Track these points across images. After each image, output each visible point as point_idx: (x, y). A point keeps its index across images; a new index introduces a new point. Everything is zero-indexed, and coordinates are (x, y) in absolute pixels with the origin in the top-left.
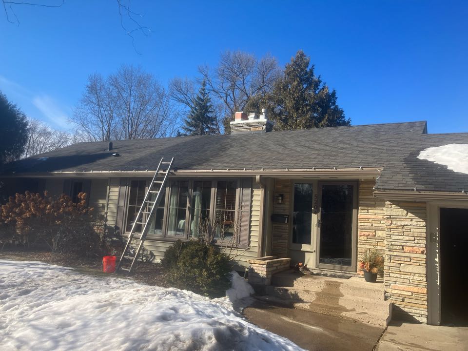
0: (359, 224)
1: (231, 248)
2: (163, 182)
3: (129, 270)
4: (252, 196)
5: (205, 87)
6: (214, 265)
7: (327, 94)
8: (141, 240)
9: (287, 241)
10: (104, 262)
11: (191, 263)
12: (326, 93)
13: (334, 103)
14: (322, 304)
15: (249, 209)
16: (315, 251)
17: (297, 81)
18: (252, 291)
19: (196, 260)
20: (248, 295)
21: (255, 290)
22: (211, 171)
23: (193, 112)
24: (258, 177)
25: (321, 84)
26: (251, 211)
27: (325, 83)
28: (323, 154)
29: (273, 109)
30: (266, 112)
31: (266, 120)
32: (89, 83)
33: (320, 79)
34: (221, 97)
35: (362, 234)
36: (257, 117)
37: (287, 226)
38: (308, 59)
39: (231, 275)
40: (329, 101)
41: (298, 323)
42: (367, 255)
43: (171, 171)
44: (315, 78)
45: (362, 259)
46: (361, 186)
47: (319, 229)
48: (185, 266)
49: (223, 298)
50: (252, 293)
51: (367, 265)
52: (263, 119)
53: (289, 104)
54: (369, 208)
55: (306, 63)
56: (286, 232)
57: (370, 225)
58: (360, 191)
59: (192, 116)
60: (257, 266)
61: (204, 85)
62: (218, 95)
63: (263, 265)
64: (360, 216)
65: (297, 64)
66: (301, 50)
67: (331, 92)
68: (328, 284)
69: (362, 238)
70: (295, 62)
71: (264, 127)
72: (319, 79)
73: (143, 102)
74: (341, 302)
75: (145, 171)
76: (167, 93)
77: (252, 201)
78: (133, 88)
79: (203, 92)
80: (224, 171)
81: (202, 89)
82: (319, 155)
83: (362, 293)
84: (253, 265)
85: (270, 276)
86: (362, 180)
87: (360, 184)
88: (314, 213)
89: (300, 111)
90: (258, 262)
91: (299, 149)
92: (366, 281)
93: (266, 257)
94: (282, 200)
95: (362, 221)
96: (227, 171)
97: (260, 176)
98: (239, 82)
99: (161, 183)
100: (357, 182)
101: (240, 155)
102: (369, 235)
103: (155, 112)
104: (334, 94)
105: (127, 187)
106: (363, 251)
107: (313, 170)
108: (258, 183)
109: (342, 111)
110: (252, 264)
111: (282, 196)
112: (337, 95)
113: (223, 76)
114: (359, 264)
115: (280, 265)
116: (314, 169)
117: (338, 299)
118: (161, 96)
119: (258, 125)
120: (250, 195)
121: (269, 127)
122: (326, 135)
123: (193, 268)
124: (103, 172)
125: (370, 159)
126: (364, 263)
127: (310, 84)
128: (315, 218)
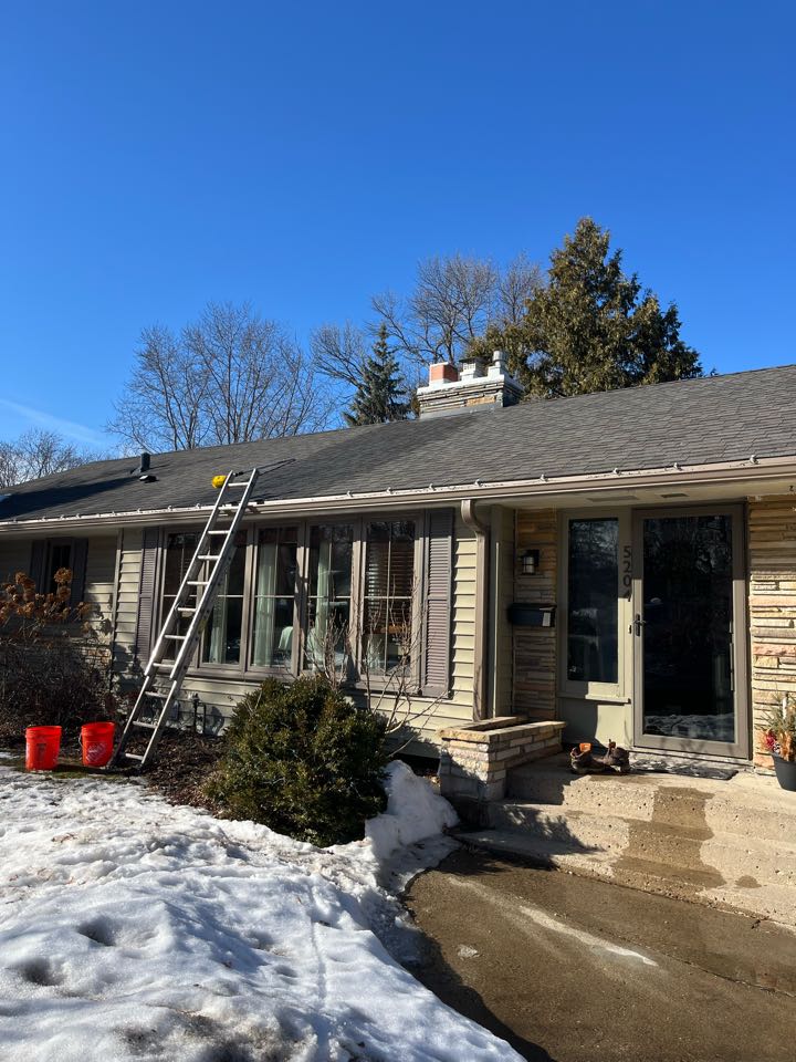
0: (753, 622)
1: (397, 695)
2: (229, 532)
3: (143, 759)
4: (454, 558)
5: (386, 341)
6: (330, 749)
7: (655, 317)
8: (174, 678)
9: (552, 676)
10: (84, 739)
11: (271, 742)
12: (654, 313)
13: (674, 338)
14: (651, 858)
15: (449, 591)
16: (629, 702)
17: (579, 288)
18: (451, 819)
19: (284, 735)
20: (437, 830)
21: (460, 815)
22: (348, 497)
23: (362, 396)
24: (466, 506)
25: (641, 295)
26: (453, 598)
27: (650, 291)
28: (643, 438)
29: (524, 359)
30: (503, 360)
31: (502, 377)
32: (144, 348)
33: (637, 283)
34: (423, 361)
35: (764, 651)
36: (481, 373)
37: (553, 634)
38: (604, 235)
39: (386, 776)
40: (662, 333)
41: (571, 932)
42: (781, 712)
43: (250, 504)
44: (625, 279)
45: (764, 722)
46: (753, 515)
47: (639, 639)
48: (255, 751)
49: (353, 846)
50: (449, 824)
51: (784, 741)
52: (495, 375)
53: (560, 343)
54: (782, 578)
55: (601, 245)
56: (548, 651)
57: (787, 623)
58: (752, 529)
59: (359, 403)
60: (463, 748)
61: (384, 335)
62: (415, 356)
63: (478, 743)
64: (754, 600)
65: (575, 250)
66: (588, 217)
67: (664, 310)
68: (667, 797)
69: (764, 661)
70: (574, 247)
71: (500, 394)
72: (633, 282)
73: (259, 381)
74: (709, 856)
75: (192, 509)
76: (308, 358)
77: (454, 572)
78: (234, 352)
79: (382, 350)
80: (378, 495)
81: (378, 344)
82: (631, 440)
83: (772, 826)
84: (452, 743)
85: (501, 775)
86: (758, 499)
87: (751, 511)
88: (624, 597)
89: (588, 359)
90: (465, 735)
91: (579, 434)
92: (784, 787)
93: (495, 719)
94: (536, 564)
95: (763, 615)
96: (388, 493)
97: (473, 501)
98: (461, 328)
99: (225, 535)
100: (743, 505)
101: (430, 457)
102: (783, 654)
103: (284, 403)
104: (672, 315)
105: (160, 549)
106: (769, 698)
107: (614, 475)
108: (468, 521)
109: (694, 356)
110: (449, 740)
111: (535, 554)
112: (679, 318)
113: (424, 312)
114: (758, 738)
115: (533, 742)
116: (618, 472)
117: (698, 845)
118: (295, 367)
119: (484, 390)
120: (449, 555)
121: (512, 396)
122: (653, 400)
123: (274, 756)
124: (102, 516)
125: (778, 437)
126: (772, 735)
127: (613, 295)
128: (627, 611)
